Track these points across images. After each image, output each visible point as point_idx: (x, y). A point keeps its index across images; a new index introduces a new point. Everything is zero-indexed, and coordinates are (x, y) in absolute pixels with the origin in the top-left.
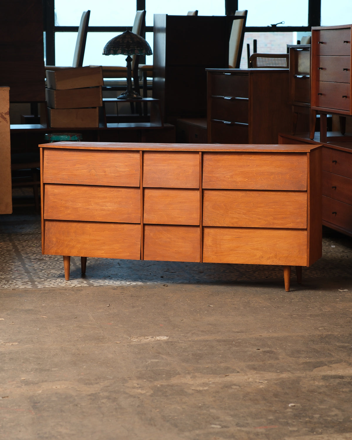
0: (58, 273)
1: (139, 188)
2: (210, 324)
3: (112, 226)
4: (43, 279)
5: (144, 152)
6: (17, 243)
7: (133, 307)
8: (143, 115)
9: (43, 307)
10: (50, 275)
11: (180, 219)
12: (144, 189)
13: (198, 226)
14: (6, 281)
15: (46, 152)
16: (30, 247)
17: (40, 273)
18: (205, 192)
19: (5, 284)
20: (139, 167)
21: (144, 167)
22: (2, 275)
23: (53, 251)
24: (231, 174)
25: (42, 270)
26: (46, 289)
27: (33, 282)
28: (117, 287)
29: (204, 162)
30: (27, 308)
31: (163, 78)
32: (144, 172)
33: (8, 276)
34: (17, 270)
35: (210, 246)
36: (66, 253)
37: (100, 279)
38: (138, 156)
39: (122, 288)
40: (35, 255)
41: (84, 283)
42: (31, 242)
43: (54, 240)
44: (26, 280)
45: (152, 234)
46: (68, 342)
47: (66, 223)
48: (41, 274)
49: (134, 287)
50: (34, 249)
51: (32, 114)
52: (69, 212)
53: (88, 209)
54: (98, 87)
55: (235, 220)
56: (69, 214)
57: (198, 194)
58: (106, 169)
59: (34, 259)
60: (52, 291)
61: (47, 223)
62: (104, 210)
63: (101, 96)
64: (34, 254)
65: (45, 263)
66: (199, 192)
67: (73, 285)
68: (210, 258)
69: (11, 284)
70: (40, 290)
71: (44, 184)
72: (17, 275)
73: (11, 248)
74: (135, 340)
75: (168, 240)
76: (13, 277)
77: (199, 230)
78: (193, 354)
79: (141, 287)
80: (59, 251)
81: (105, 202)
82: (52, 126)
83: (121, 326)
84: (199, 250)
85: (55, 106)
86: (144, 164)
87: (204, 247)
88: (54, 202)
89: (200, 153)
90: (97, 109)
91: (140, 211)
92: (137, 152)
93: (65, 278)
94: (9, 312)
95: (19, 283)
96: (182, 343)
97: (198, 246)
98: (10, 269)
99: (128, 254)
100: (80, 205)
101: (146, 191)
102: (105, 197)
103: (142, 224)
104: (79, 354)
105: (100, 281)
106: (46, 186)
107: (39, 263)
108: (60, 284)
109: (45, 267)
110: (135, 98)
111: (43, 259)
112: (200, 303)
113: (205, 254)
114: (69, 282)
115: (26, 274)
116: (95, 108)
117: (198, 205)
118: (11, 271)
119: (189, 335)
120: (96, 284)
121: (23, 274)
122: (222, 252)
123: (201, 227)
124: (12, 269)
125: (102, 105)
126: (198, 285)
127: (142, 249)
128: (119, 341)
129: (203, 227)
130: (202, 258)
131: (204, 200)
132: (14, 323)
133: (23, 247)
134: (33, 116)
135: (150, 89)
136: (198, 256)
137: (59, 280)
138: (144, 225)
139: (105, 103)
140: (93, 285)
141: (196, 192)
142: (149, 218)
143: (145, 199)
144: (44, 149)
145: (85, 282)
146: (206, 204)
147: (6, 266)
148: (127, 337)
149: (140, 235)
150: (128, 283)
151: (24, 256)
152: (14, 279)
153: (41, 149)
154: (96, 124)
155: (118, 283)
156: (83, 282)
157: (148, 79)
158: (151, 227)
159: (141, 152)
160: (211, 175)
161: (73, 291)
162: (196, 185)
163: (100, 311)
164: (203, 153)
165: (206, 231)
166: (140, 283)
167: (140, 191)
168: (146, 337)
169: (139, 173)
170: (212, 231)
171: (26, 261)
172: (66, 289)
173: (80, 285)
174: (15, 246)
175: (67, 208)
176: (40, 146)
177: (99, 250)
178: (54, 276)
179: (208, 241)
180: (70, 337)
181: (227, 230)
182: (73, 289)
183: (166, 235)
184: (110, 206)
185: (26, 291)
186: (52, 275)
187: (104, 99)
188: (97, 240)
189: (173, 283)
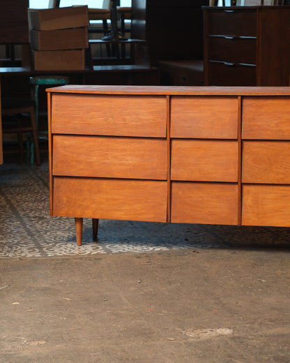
0: (66, 235)
1: (165, 139)
2: (275, 309)
3: (133, 183)
4: (50, 245)
5: (171, 97)
6: (9, 197)
7: (170, 283)
8: (121, 58)
9: (61, 284)
10: (57, 239)
11: (214, 175)
12: (171, 139)
13: (236, 183)
14: (9, 247)
15: (54, 98)
16: (25, 202)
17: (45, 235)
18: (245, 143)
19: (9, 252)
20: (165, 114)
21: (172, 115)
22: (2, 239)
23: (63, 212)
24: (276, 122)
25: (47, 231)
26: (58, 258)
27: (40, 248)
28: (141, 254)
29: (244, 108)
30: (43, 286)
31: (143, 20)
32: (172, 120)
33: (10, 241)
34: (18, 232)
35: (250, 207)
36: (78, 215)
37: (117, 243)
38: (164, 102)
39: (147, 255)
40: (33, 212)
41: (100, 250)
42: (24, 196)
43: (65, 199)
44: (32, 245)
45: (180, 193)
46: (109, 339)
47: (78, 180)
48: (46, 237)
49: (160, 253)
50: (31, 205)
51: (8, 57)
52: (82, 167)
53: (104, 163)
54: (83, 27)
55: (282, 176)
56: (82, 169)
57: (236, 145)
58: (127, 117)
59: (34, 217)
60: (65, 260)
61: (55, 180)
62: (123, 164)
63: (87, 37)
64: (32, 210)
65: (48, 222)
66: (237, 143)
67: (88, 252)
68: (250, 220)
69: (15, 251)
70: (52, 259)
71: (52, 135)
72: (20, 239)
73: (4, 203)
74: (191, 335)
75: (200, 199)
76: (16, 241)
77: (237, 188)
78: (274, 358)
79: (169, 254)
80: (71, 212)
81: (124, 155)
82: (36, 69)
83: (166, 312)
84: (237, 210)
85: (40, 48)
86: (172, 111)
87: (243, 207)
88: (65, 155)
89: (240, 98)
90: (83, 51)
91: (166, 165)
92: (164, 96)
93: (76, 242)
94: (22, 292)
95: (24, 249)
96: (252, 339)
97: (236, 206)
98: (9, 231)
99: (152, 216)
100: (95, 158)
101: (174, 142)
102: (124, 150)
103: (169, 180)
104: (127, 359)
105: (117, 246)
106: (54, 137)
107: (40, 222)
108: (72, 251)
109: (49, 227)
110: (120, 39)
111: (43, 218)
112: (247, 276)
113: (245, 216)
114: (82, 248)
115: (30, 237)
116: (81, 49)
117: (236, 158)
118: (11, 233)
119: (256, 326)
120: (114, 251)
121: (27, 238)
122: (265, 214)
123: (239, 183)
124: (12, 231)
125: (88, 47)
126: (233, 251)
127: (169, 210)
128: (173, 337)
129: (242, 184)
130: (240, 219)
131: (243, 153)
132: (32, 310)
133: (17, 202)
134: (9, 59)
135: (128, 31)
136: (236, 218)
137: (69, 245)
138: (172, 182)
139: (91, 45)
140: (111, 252)
141: (234, 143)
142: (176, 174)
143: (172, 152)
144: (52, 93)
145: (101, 248)
146: (245, 157)
147: (5, 227)
148: (180, 330)
149: (166, 194)
150: (151, 249)
151: (22, 213)
152: (17, 244)
153: (49, 94)
154: (81, 67)
155: (138, 249)
156: (98, 248)
157: (126, 21)
158: (179, 184)
159: (168, 97)
160: (251, 124)
161: (91, 260)
162: (234, 135)
163: (133, 289)
164: (243, 97)
165: (246, 188)
166: (165, 249)
167: (166, 143)
168: (204, 331)
169: (165, 121)
170: (252, 188)
171: (25, 219)
172: (81, 258)
173: (96, 252)
174: (8, 202)
175: (80, 162)
176: (47, 90)
177: (118, 211)
178: (63, 240)
179: (248, 201)
180: (108, 331)
181: (271, 187)
182: (89, 257)
183: (197, 194)
184: (131, 161)
185: (35, 261)
186: (59, 238)
187: (90, 41)
188: (115, 200)
189: (202, 247)
